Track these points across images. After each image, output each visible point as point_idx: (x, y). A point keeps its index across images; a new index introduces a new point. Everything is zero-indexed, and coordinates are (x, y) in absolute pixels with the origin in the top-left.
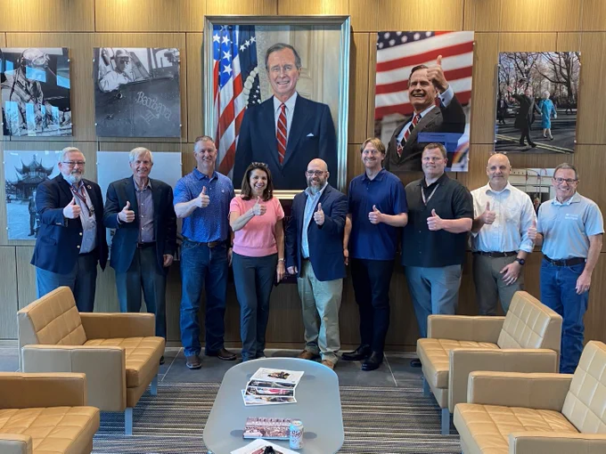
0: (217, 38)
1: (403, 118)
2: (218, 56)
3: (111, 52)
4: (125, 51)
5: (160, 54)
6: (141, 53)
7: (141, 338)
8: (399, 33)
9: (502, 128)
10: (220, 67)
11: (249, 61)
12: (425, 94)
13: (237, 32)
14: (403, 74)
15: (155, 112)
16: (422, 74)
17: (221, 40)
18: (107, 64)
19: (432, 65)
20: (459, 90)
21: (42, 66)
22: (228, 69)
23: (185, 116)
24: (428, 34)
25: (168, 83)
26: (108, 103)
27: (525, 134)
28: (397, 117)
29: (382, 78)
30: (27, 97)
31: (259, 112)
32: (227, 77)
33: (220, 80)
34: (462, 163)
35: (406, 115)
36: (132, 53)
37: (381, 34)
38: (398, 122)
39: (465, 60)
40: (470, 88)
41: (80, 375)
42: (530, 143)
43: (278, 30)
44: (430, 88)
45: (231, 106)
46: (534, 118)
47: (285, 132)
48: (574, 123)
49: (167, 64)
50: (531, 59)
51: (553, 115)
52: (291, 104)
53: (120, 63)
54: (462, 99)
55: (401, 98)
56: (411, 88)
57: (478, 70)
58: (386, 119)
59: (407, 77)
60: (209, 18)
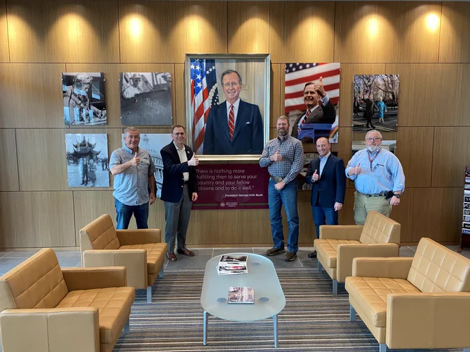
0: (193, 67)
1: (301, 112)
2: (194, 77)
3: (130, 75)
4: (138, 75)
5: (159, 76)
6: (148, 76)
7: (153, 244)
8: (298, 64)
9: (355, 118)
10: (194, 83)
11: (212, 80)
12: (313, 99)
13: (205, 63)
14: (300, 87)
15: (156, 110)
16: (311, 88)
17: (195, 68)
18: (127, 82)
19: (317, 82)
20: (332, 97)
21: (88, 83)
22: (199, 85)
23: (174, 113)
24: (314, 64)
25: (164, 93)
26: (128, 105)
27: (369, 121)
28: (297, 112)
29: (289, 90)
30: (80, 102)
31: (218, 110)
32: (199, 89)
33: (195, 91)
34: (335, 138)
35: (302, 111)
36: (142, 76)
37: (288, 65)
38: (298, 115)
39: (335, 79)
40: (338, 95)
41: (121, 268)
42: (372, 126)
43: (228, 62)
44: (315, 95)
45: (202, 107)
46: (374, 112)
47: (233, 121)
48: (396, 115)
49: (163, 82)
50: (372, 79)
51: (384, 110)
52: (236, 105)
53: (135, 82)
54: (334, 101)
55: (299, 101)
56: (305, 96)
57: (342, 86)
58: (291, 113)
59: (303, 89)
60: (188, 55)
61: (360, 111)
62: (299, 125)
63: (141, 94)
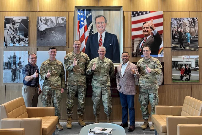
0: (79, 13)
1: (141, 39)
2: (79, 19)
3: (43, 18)
4: (48, 18)
5: (60, 19)
6: (53, 18)
7: (49, 117)
8: (139, 12)
9: (173, 42)
10: (80, 23)
11: (89, 21)
12: (148, 31)
13: (86, 12)
14: (140, 25)
15: (57, 38)
16: (146, 25)
17: (80, 14)
18: (41, 22)
19: (150, 22)
20: (159, 30)
21: (19, 23)
22: (82, 23)
23: (68, 38)
24: (148, 12)
25: (62, 28)
26: (42, 35)
27: (182, 44)
29: (134, 26)
31: (93, 38)
32: (82, 26)
33: (80, 27)
34: (162, 54)
36: (50, 18)
37: (133, 12)
38: (139, 40)
39: (160, 20)
40: (162, 29)
41: (22, 129)
42: (184, 47)
43: (99, 11)
44: (149, 29)
45: (84, 35)
46: (184, 39)
47: (102, 44)
48: (197, 41)
49: (62, 22)
50: (182, 20)
51: (190, 38)
53: (46, 21)
55: (140, 33)
56: (143, 29)
57: (165, 24)
58: (135, 39)
60: (76, 7)
61: (176, 38)
62: (140, 46)
63: (49, 28)
